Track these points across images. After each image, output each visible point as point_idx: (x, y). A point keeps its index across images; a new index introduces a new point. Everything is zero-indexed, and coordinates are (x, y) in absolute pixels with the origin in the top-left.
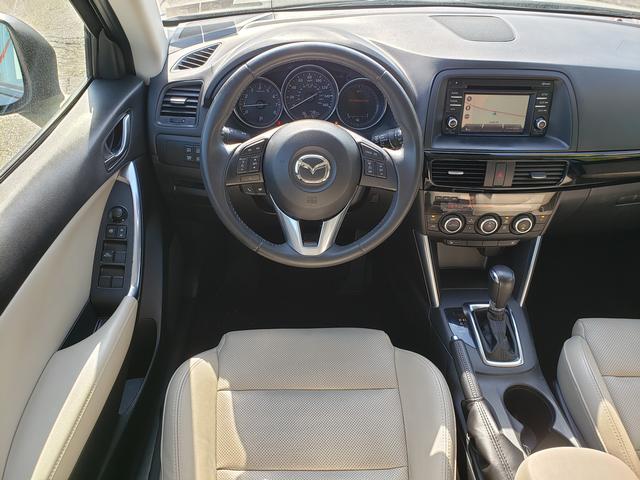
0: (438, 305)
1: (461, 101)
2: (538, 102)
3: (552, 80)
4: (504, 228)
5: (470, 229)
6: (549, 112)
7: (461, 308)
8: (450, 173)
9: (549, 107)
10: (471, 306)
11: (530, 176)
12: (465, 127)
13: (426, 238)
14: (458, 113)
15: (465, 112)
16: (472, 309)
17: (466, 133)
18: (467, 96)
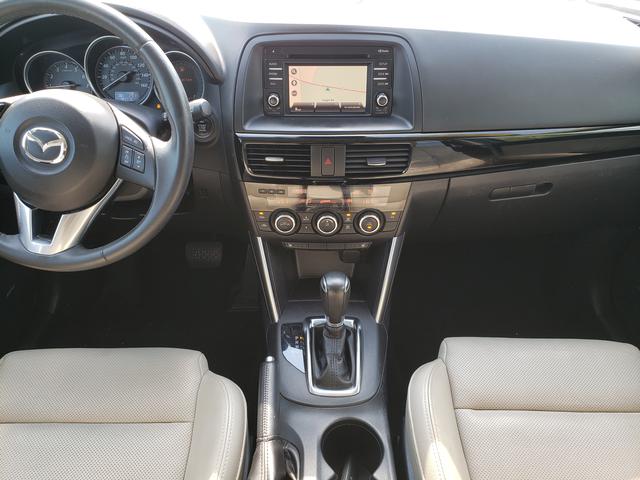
0: (277, 319)
1: (285, 74)
2: (376, 74)
3: (391, 46)
4: (348, 227)
5: (306, 229)
6: (392, 86)
7: (301, 324)
8: (267, 159)
9: (391, 79)
10: (313, 321)
11: (366, 164)
12: (294, 107)
13: (259, 239)
14: (283, 89)
15: (292, 88)
16: (312, 325)
17: (296, 113)
18: (291, 68)
